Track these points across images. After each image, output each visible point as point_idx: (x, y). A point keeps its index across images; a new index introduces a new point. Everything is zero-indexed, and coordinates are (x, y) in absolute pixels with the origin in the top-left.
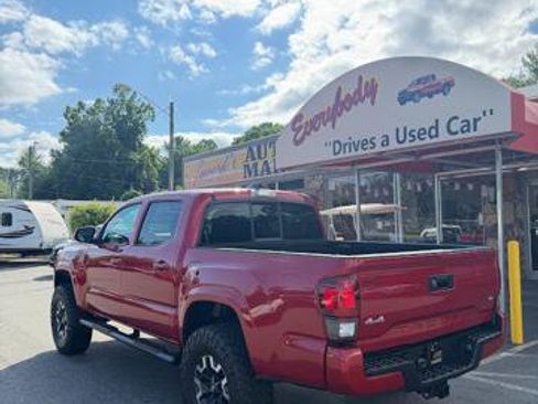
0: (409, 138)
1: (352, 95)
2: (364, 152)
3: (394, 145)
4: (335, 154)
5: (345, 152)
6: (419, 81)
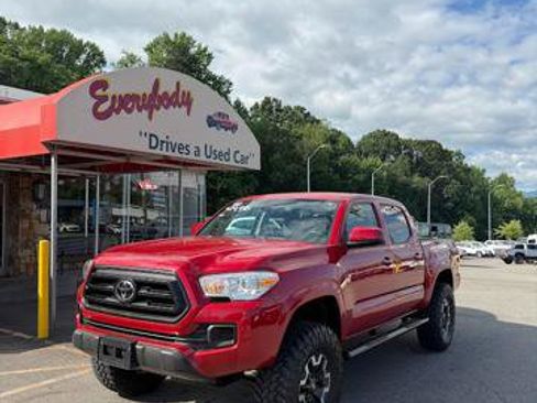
0: (213, 156)
1: (170, 94)
2: (180, 155)
3: (203, 158)
4: (151, 147)
5: (161, 149)
6: (220, 114)
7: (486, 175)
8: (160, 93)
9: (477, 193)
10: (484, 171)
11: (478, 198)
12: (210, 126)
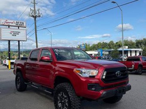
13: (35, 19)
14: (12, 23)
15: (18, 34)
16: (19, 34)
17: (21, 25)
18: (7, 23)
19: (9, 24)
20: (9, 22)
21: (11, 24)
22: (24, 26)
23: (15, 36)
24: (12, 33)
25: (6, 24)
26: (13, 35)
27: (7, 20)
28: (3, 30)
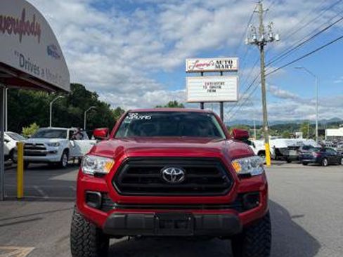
1: (30, 24)
2: (34, 75)
5: (26, 68)
7: (111, 108)
8: (26, 21)
9: (106, 118)
10: (109, 105)
11: (107, 121)
12: (49, 54)
13: (262, 48)
14: (208, 65)
15: (220, 87)
16: (222, 86)
17: (227, 66)
18: (197, 66)
19: (202, 67)
20: (203, 63)
21: (205, 68)
22: (232, 69)
23: (215, 91)
24: (208, 87)
25: (196, 69)
26: (210, 91)
27: (197, 61)
28: (191, 82)
